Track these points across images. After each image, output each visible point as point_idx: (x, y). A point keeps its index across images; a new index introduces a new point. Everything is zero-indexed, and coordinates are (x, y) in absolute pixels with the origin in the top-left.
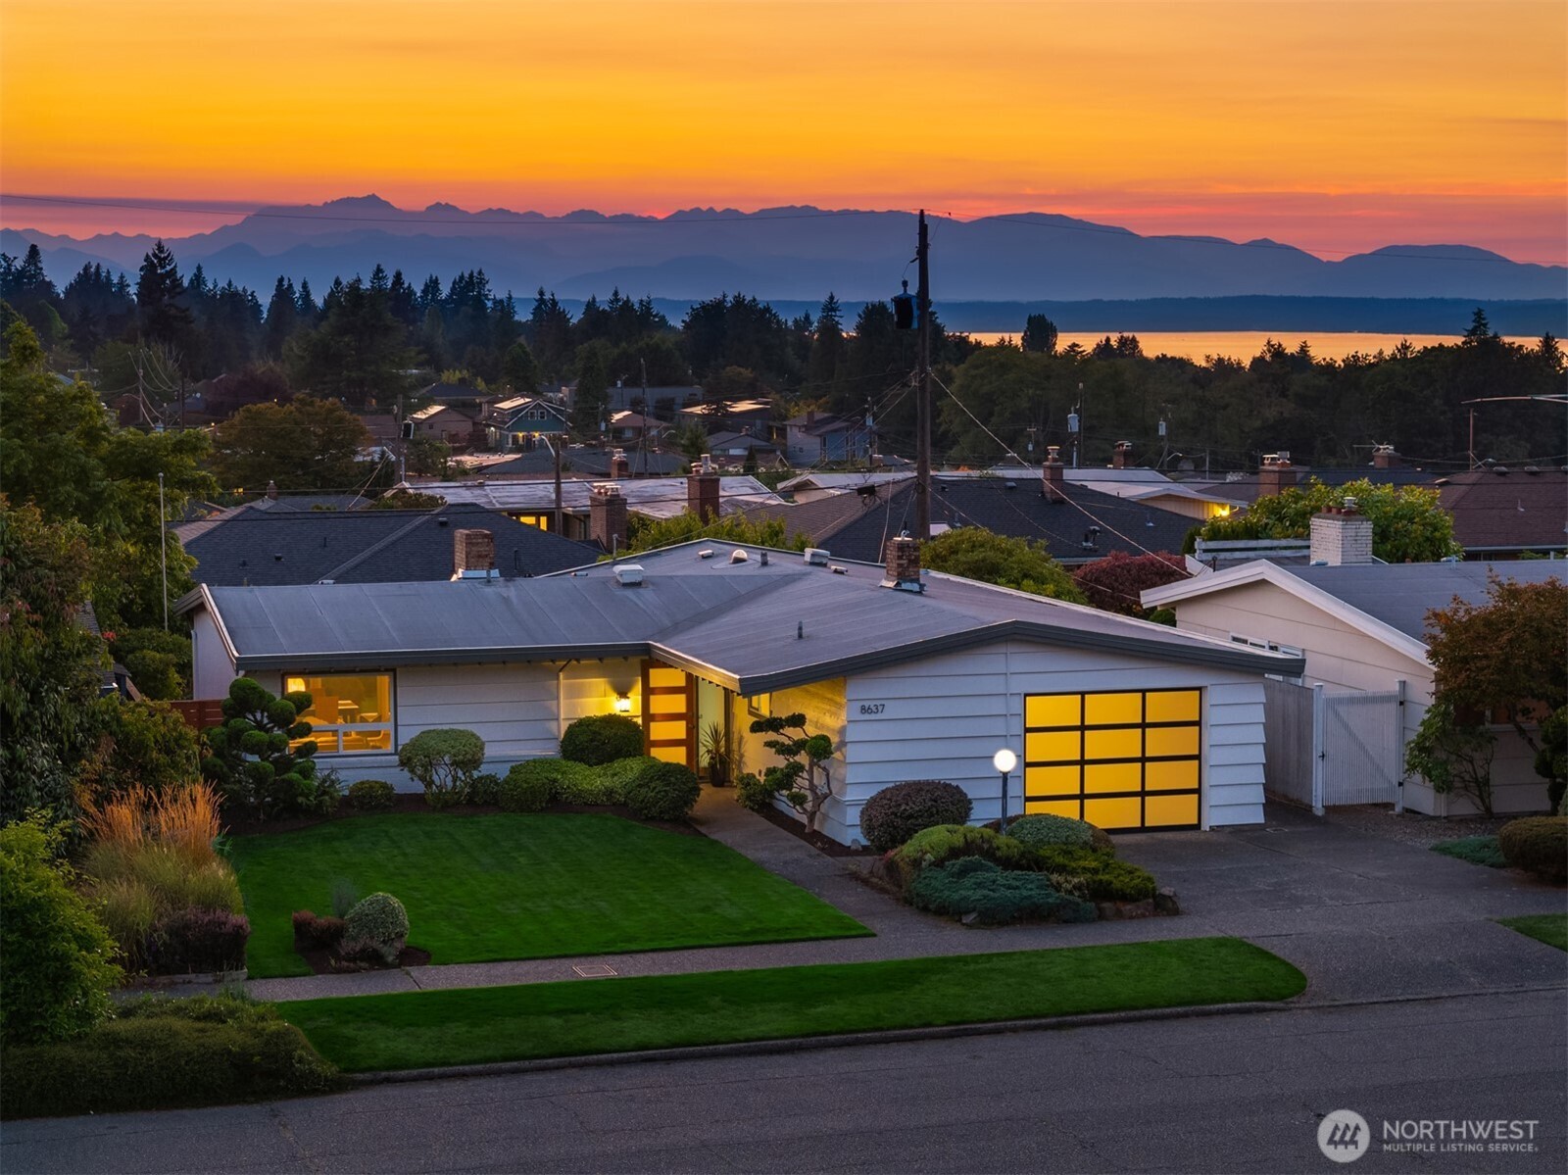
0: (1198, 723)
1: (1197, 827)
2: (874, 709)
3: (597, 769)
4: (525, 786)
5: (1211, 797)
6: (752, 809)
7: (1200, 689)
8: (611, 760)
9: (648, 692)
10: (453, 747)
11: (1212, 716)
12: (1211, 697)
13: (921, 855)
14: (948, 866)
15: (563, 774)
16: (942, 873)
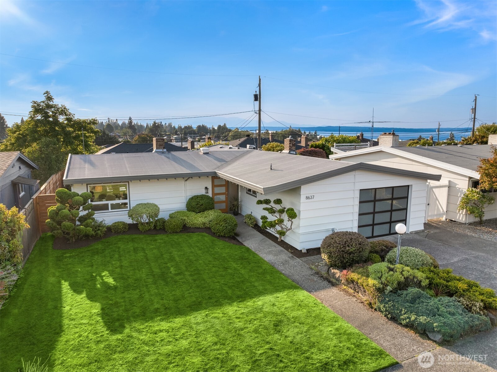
0: (407, 197)
2: (310, 197)
3: (199, 214)
4: (174, 224)
5: (411, 222)
6: (252, 227)
7: (408, 186)
8: (204, 211)
9: (214, 186)
10: (147, 211)
12: (413, 189)
13: (383, 286)
14: (402, 294)
15: (187, 217)
16: (400, 299)
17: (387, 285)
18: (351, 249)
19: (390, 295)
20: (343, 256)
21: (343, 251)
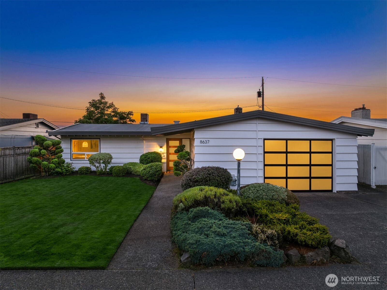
0: (331, 153)
1: (331, 191)
2: (205, 142)
5: (337, 180)
7: (332, 140)
9: (168, 147)
11: (337, 150)
12: (338, 142)
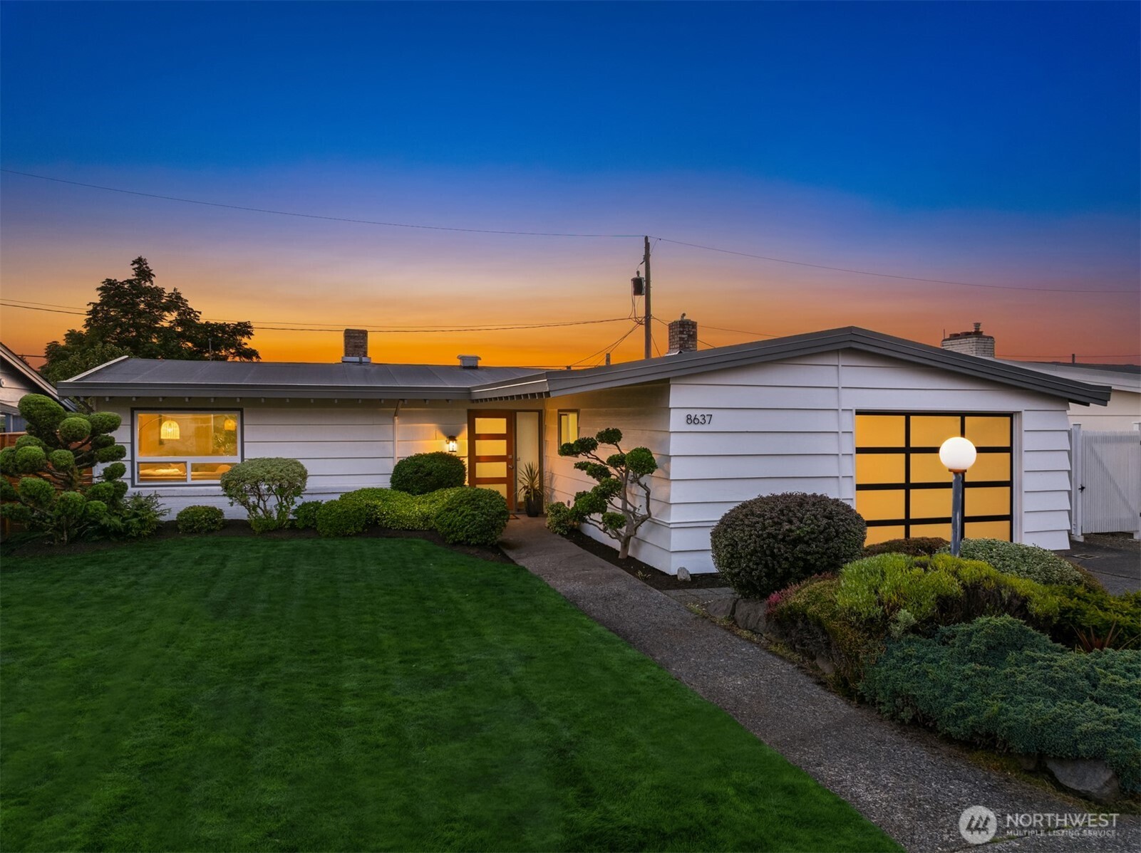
0: (1009, 450)
2: (701, 420)
3: (419, 498)
4: (339, 510)
5: (1026, 523)
6: (561, 534)
7: (1010, 415)
8: (433, 490)
9: (473, 437)
11: (1027, 441)
12: (1024, 423)
13: (884, 611)
14: (954, 636)
15: (383, 500)
16: (945, 651)
17: (896, 608)
18: (799, 528)
19: (909, 642)
20: (772, 552)
21: (770, 535)
